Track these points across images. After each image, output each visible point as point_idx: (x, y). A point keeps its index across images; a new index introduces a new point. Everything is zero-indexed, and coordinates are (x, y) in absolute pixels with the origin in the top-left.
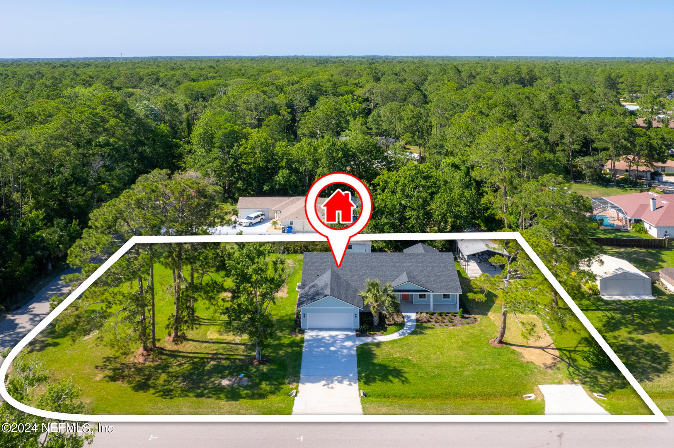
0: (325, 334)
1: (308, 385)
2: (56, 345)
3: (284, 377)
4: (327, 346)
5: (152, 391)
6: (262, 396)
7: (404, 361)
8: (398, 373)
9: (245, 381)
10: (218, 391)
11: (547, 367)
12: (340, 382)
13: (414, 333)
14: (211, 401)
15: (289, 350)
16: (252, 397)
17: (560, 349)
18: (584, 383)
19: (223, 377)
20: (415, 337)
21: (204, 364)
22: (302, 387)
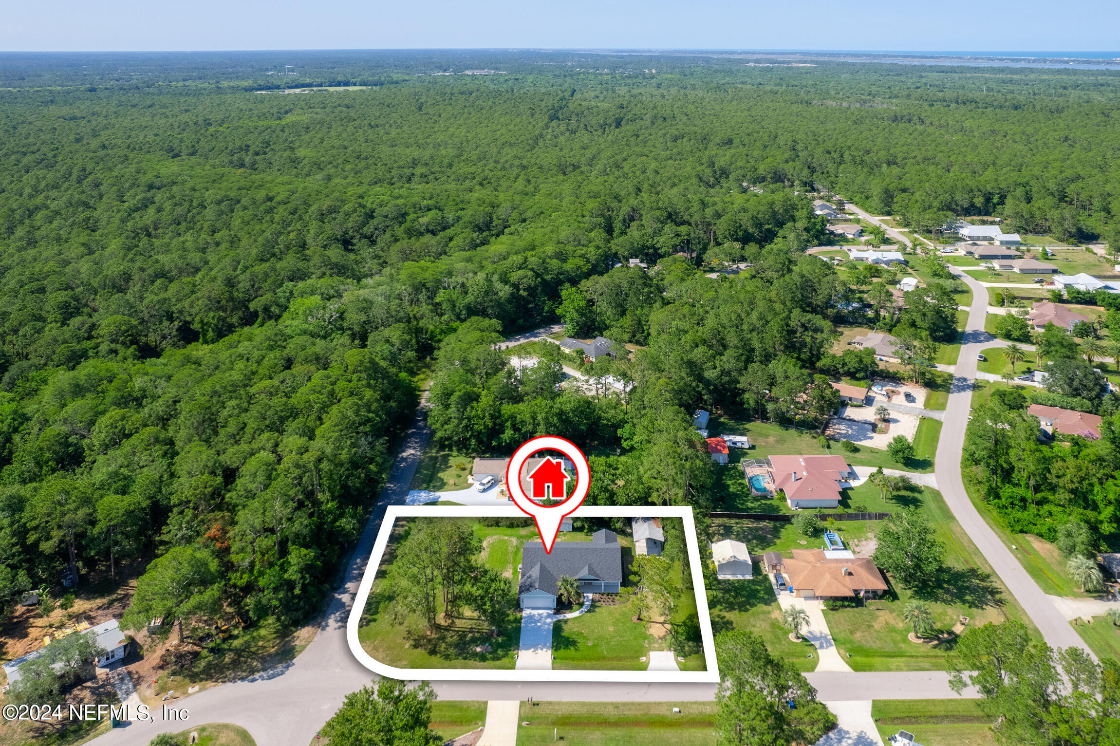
0: (535, 612)
1: (524, 651)
2: (375, 620)
3: (510, 646)
4: (536, 622)
5: (439, 655)
6: (499, 659)
7: (580, 634)
8: (574, 643)
9: (490, 649)
10: (475, 655)
11: (660, 638)
12: (542, 649)
13: (589, 611)
14: (471, 662)
15: (514, 625)
16: (493, 659)
17: (672, 624)
18: (675, 650)
19: (477, 646)
20: (589, 614)
21: (465, 636)
22: (520, 653)
